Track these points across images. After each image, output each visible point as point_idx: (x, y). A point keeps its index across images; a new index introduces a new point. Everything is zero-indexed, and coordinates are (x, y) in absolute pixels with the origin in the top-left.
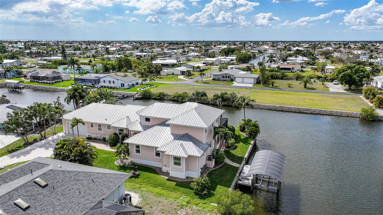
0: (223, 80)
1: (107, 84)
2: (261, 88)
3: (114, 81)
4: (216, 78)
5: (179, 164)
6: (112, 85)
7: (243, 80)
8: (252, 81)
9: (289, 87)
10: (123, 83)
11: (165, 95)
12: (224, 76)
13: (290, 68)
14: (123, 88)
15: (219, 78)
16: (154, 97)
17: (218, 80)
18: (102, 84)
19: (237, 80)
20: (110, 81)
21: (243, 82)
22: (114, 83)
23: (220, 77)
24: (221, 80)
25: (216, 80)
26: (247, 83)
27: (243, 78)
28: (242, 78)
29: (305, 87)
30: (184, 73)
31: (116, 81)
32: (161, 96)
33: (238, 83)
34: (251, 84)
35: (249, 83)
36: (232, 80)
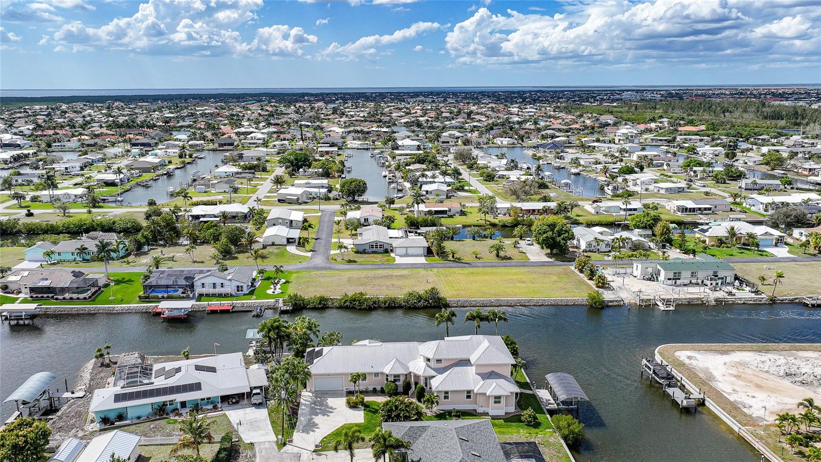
0: (372, 252)
1: (209, 290)
2: (443, 265)
3: (222, 284)
4: (361, 249)
5: (499, 402)
6: (219, 290)
7: (407, 251)
8: (421, 251)
10: (240, 284)
11: (326, 300)
12: (373, 245)
13: (446, 211)
14: (240, 292)
15: (365, 250)
16: (311, 305)
17: (364, 252)
18: (198, 290)
19: (398, 251)
20: (214, 284)
21: (407, 255)
22: (222, 287)
23: (367, 248)
24: (368, 253)
25: (361, 253)
26: (413, 256)
27: (407, 248)
28: (405, 248)
29: (498, 256)
30: (290, 240)
31: (226, 283)
32: (323, 302)
33: (401, 256)
34: (420, 256)
35: (417, 256)
36: (386, 251)
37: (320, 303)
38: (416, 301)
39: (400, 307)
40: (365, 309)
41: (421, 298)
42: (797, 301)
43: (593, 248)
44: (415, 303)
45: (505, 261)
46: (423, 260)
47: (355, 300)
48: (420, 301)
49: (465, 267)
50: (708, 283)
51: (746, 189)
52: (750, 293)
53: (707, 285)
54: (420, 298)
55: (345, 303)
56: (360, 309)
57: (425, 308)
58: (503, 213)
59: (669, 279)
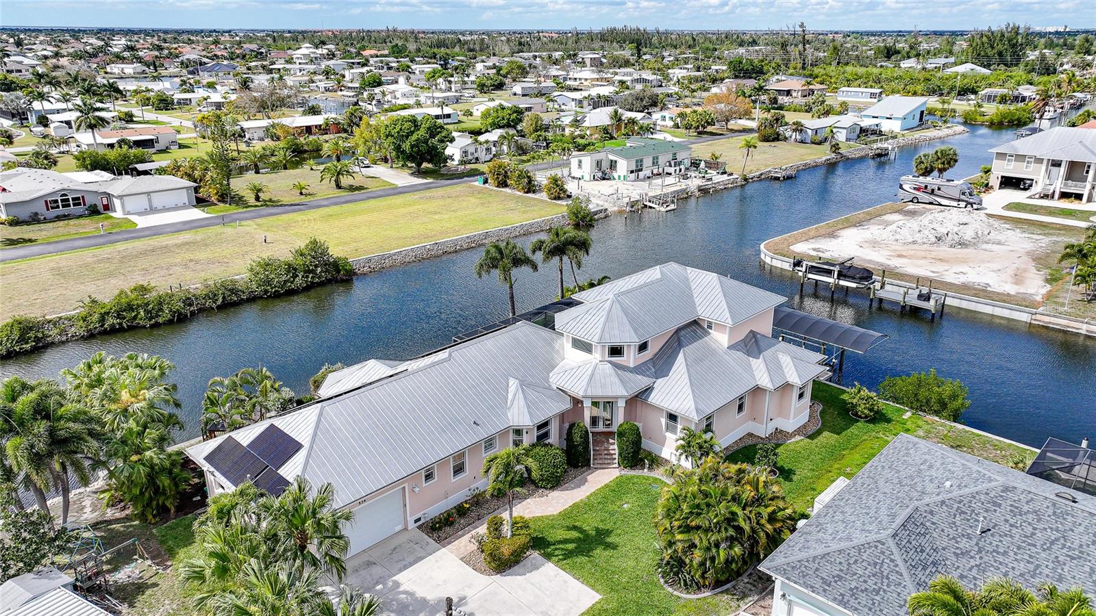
0: (59, 218)
4: (24, 213)
7: (150, 200)
8: (184, 197)
9: (301, 194)
12: (56, 201)
15: (36, 214)
17: (35, 219)
19: (129, 203)
21: (152, 210)
23: (40, 208)
24: (46, 221)
27: (148, 193)
28: (145, 196)
29: (339, 186)
32: (32, 334)
33: (140, 214)
34: (184, 207)
35: (176, 208)
36: (94, 211)
37: (22, 339)
38: (284, 278)
39: (253, 299)
40: (170, 322)
41: (295, 269)
42: (763, 177)
43: (470, 157)
44: (285, 282)
45: (357, 192)
46: (197, 214)
47: (130, 308)
48: (295, 276)
49: (300, 210)
50: (671, 170)
51: (523, 95)
52: (720, 176)
53: (670, 174)
54: (291, 269)
55: (102, 319)
56: (156, 326)
57: (309, 288)
58: (256, 137)
59: (632, 172)
